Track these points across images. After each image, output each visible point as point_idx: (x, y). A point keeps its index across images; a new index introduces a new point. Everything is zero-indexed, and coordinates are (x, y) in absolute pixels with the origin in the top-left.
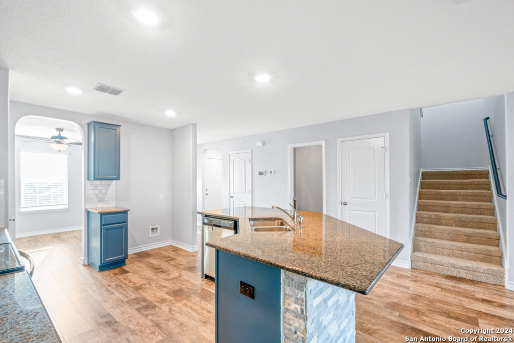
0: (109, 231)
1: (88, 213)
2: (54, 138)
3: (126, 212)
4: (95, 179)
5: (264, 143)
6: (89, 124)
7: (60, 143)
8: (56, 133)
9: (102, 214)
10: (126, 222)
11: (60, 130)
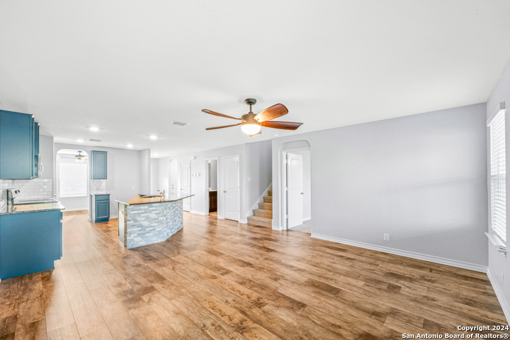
0: (99, 204)
1: (91, 196)
2: (76, 156)
3: (109, 195)
4: (94, 179)
5: (195, 158)
6: (91, 151)
7: (80, 159)
8: (78, 154)
9: (96, 195)
10: (109, 200)
11: (80, 152)
